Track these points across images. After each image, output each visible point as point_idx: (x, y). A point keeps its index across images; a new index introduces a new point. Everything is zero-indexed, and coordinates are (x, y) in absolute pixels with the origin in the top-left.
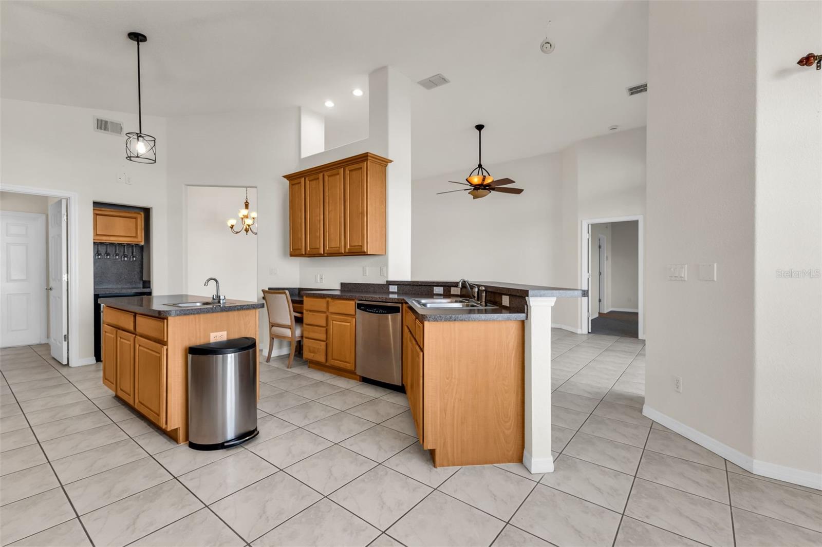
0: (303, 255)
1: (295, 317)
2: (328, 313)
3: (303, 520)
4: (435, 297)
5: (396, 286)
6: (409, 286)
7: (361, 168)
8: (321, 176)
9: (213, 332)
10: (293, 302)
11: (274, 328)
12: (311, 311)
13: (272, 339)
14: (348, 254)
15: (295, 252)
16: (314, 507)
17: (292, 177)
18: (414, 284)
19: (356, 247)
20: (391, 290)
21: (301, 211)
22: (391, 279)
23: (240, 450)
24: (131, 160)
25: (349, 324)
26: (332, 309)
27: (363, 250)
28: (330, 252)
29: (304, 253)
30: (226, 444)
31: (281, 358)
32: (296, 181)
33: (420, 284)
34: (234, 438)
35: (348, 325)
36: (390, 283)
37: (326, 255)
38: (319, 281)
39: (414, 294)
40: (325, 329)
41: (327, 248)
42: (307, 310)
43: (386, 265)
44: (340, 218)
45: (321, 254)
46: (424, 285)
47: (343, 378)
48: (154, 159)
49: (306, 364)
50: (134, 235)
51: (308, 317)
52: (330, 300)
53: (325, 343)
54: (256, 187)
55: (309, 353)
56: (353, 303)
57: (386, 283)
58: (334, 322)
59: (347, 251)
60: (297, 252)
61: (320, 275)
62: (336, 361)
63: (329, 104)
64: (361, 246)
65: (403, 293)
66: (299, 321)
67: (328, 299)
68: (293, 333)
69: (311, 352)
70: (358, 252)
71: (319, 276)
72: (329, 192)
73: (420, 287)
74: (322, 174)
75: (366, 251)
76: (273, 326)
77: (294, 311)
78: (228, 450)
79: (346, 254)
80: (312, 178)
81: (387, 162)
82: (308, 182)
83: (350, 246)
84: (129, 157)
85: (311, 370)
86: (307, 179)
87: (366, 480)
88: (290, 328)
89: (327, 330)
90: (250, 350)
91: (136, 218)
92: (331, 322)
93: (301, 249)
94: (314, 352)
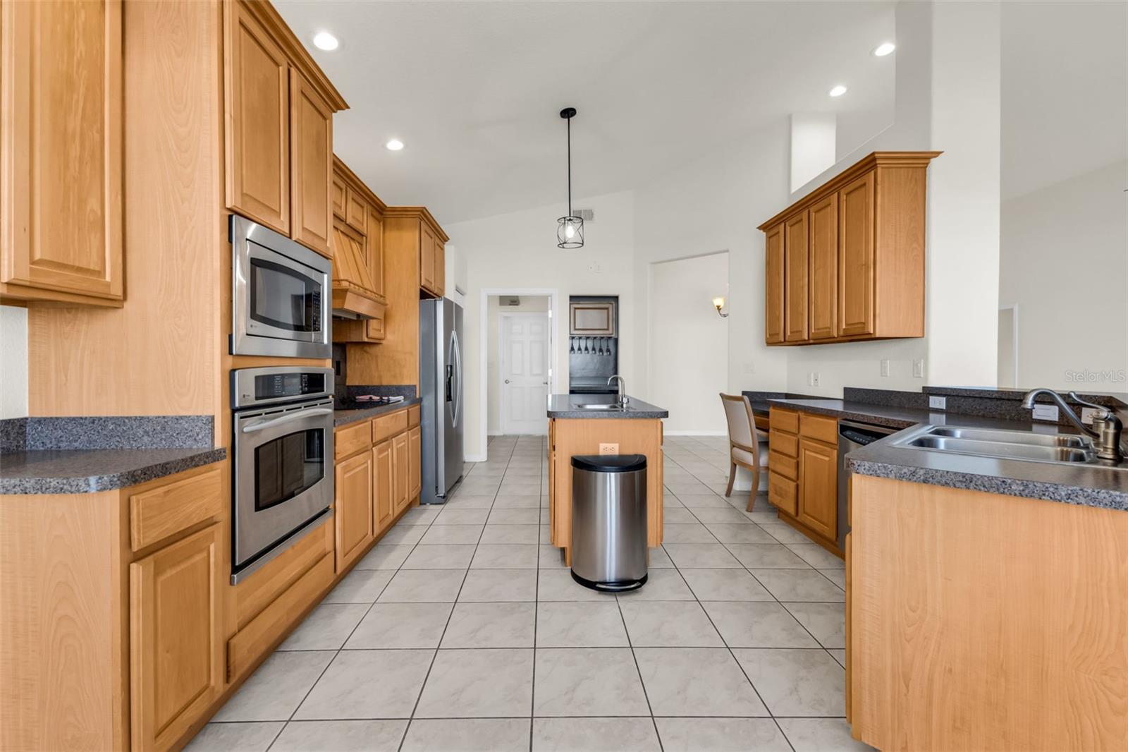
0: (781, 342)
1: (758, 435)
2: (799, 436)
3: (603, 730)
4: (1035, 427)
5: (944, 399)
6: (970, 400)
7: (865, 184)
8: (805, 214)
9: (602, 442)
10: (756, 413)
11: (735, 449)
12: (778, 430)
13: (734, 466)
14: (844, 339)
15: (774, 339)
16: (629, 722)
17: (769, 225)
18: (982, 395)
19: (856, 326)
20: (932, 405)
21: (779, 274)
22: (934, 382)
23: (611, 599)
24: (563, 247)
25: (827, 459)
26: (805, 430)
27: (866, 331)
28: (817, 337)
29: (783, 340)
30: (598, 586)
31: (743, 494)
32: (774, 231)
33: (996, 395)
34: (613, 580)
35: (825, 461)
36: (930, 392)
37: (811, 341)
38: (812, 384)
39: (983, 416)
40: (795, 461)
41: (813, 331)
42: (774, 429)
43: (925, 356)
44: (832, 277)
45: (805, 340)
46: (1008, 400)
47: (822, 550)
48: (581, 242)
49: (774, 512)
50: (606, 328)
51: (775, 441)
52: (802, 415)
53: (795, 484)
54: (727, 251)
55: (775, 496)
56: (833, 422)
57: (921, 391)
58: (807, 452)
59: (841, 333)
60: (774, 340)
61: (815, 375)
62: (809, 517)
63: (838, 91)
64: (864, 324)
65: (958, 414)
66: (765, 444)
67: (800, 413)
68: (756, 460)
69: (776, 494)
70: (859, 336)
71: (812, 375)
72: (817, 237)
73: (999, 402)
74: (807, 210)
75: (872, 332)
76: (734, 446)
77: (757, 428)
78: (599, 594)
79: (841, 339)
80: (794, 220)
81: (929, 158)
82: (788, 228)
83: (846, 324)
84: (561, 244)
85: (780, 521)
86: (787, 224)
87: (727, 730)
88: (752, 453)
89: (798, 462)
90: (636, 472)
91: (607, 309)
92: (802, 451)
93: (778, 334)
94: (781, 495)
